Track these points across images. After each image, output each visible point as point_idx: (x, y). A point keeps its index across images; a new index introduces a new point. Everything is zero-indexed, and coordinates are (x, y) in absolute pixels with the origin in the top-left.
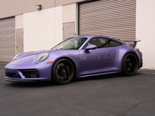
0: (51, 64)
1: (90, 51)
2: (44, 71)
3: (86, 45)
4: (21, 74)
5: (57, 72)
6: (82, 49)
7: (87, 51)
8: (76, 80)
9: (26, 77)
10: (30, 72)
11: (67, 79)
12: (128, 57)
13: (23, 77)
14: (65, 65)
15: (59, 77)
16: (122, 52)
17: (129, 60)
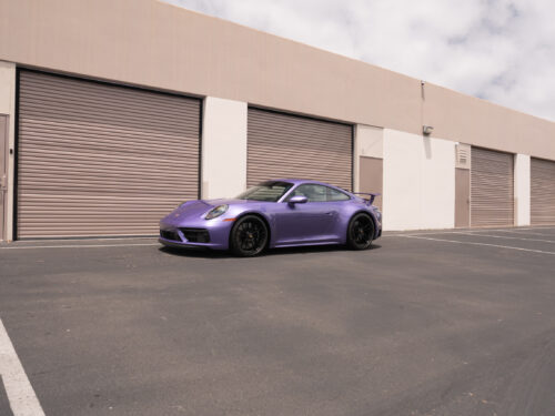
0: (228, 223)
1: (296, 205)
2: (218, 231)
3: (293, 194)
4: (181, 235)
5: (238, 239)
6: (284, 201)
7: (292, 205)
8: (270, 251)
9: (190, 241)
10: (196, 233)
11: (254, 248)
12: (358, 219)
13: (185, 241)
14: (253, 226)
15: (240, 244)
16: (350, 210)
17: (357, 223)
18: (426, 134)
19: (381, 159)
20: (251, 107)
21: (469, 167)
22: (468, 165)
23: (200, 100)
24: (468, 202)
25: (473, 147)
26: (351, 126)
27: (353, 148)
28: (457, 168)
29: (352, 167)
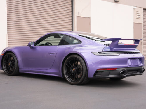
18: (116, 2)
19: (90, 18)
22: (141, 21)
24: (142, 44)
27: (72, 11)
28: (134, 23)
29: (72, 23)
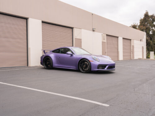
18: (93, 31)
19: (81, 39)
20: (43, 22)
21: (106, 42)
22: (105, 41)
23: (27, 19)
24: (106, 53)
25: (107, 35)
26: (72, 28)
27: (72, 36)
28: (102, 42)
29: (73, 42)
